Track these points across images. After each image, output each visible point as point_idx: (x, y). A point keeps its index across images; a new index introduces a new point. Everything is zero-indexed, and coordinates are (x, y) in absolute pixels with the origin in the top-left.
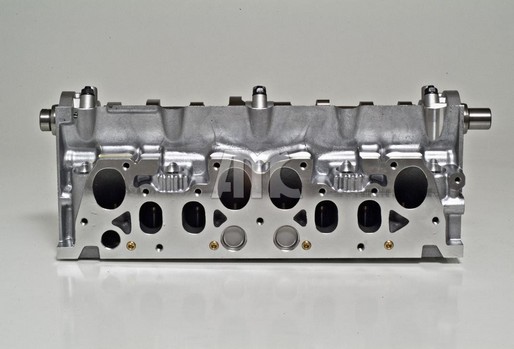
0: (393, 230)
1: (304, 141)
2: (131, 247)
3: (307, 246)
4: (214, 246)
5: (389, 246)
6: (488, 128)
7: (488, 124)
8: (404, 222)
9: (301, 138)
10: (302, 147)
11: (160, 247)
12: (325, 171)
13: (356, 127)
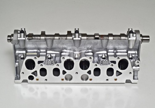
0: (117, 76)
1: (91, 49)
2: (37, 80)
3: (91, 80)
4: (63, 80)
5: (116, 80)
6: (149, 42)
7: (148, 41)
8: (121, 73)
9: (90, 48)
10: (90, 51)
11: (46, 80)
12: (97, 57)
13: (107, 45)
